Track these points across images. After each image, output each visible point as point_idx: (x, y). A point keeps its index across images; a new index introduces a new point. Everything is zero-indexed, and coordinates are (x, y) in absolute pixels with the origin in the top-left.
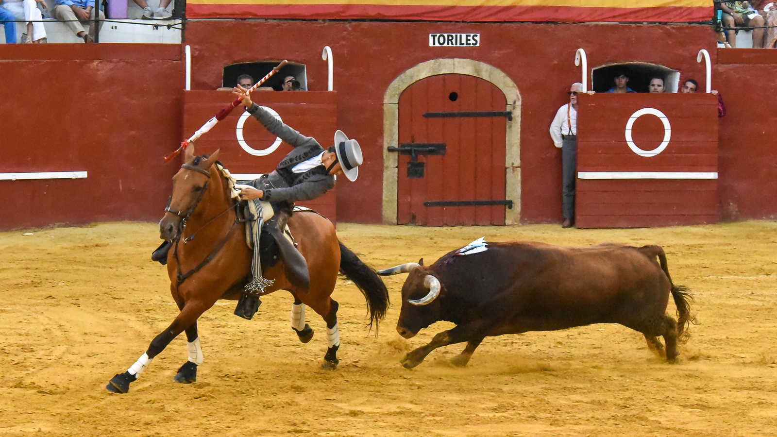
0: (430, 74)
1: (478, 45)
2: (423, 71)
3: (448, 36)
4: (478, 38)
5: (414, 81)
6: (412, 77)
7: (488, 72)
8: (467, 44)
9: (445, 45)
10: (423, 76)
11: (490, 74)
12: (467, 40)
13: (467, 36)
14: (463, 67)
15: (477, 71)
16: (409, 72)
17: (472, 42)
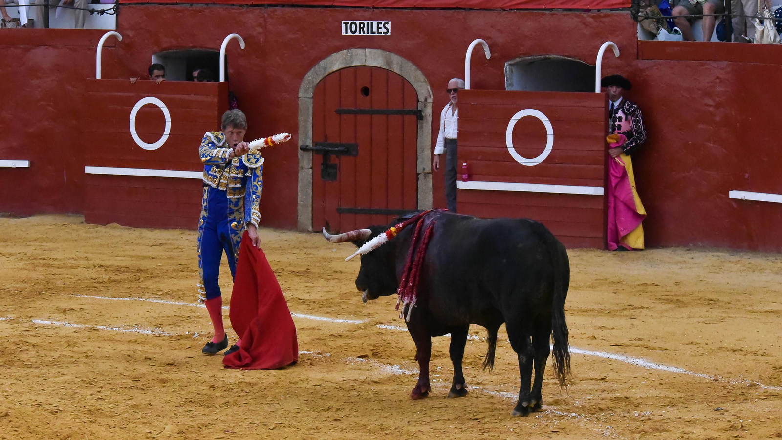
0: (342, 66)
1: (389, 34)
2: (336, 62)
3: (360, 24)
4: (389, 26)
5: (327, 73)
6: (325, 69)
7: (399, 65)
8: (378, 32)
9: (357, 33)
10: (336, 68)
11: (401, 68)
12: (378, 28)
13: (378, 24)
14: (373, 58)
15: (389, 63)
16: (322, 63)
17: (383, 30)
